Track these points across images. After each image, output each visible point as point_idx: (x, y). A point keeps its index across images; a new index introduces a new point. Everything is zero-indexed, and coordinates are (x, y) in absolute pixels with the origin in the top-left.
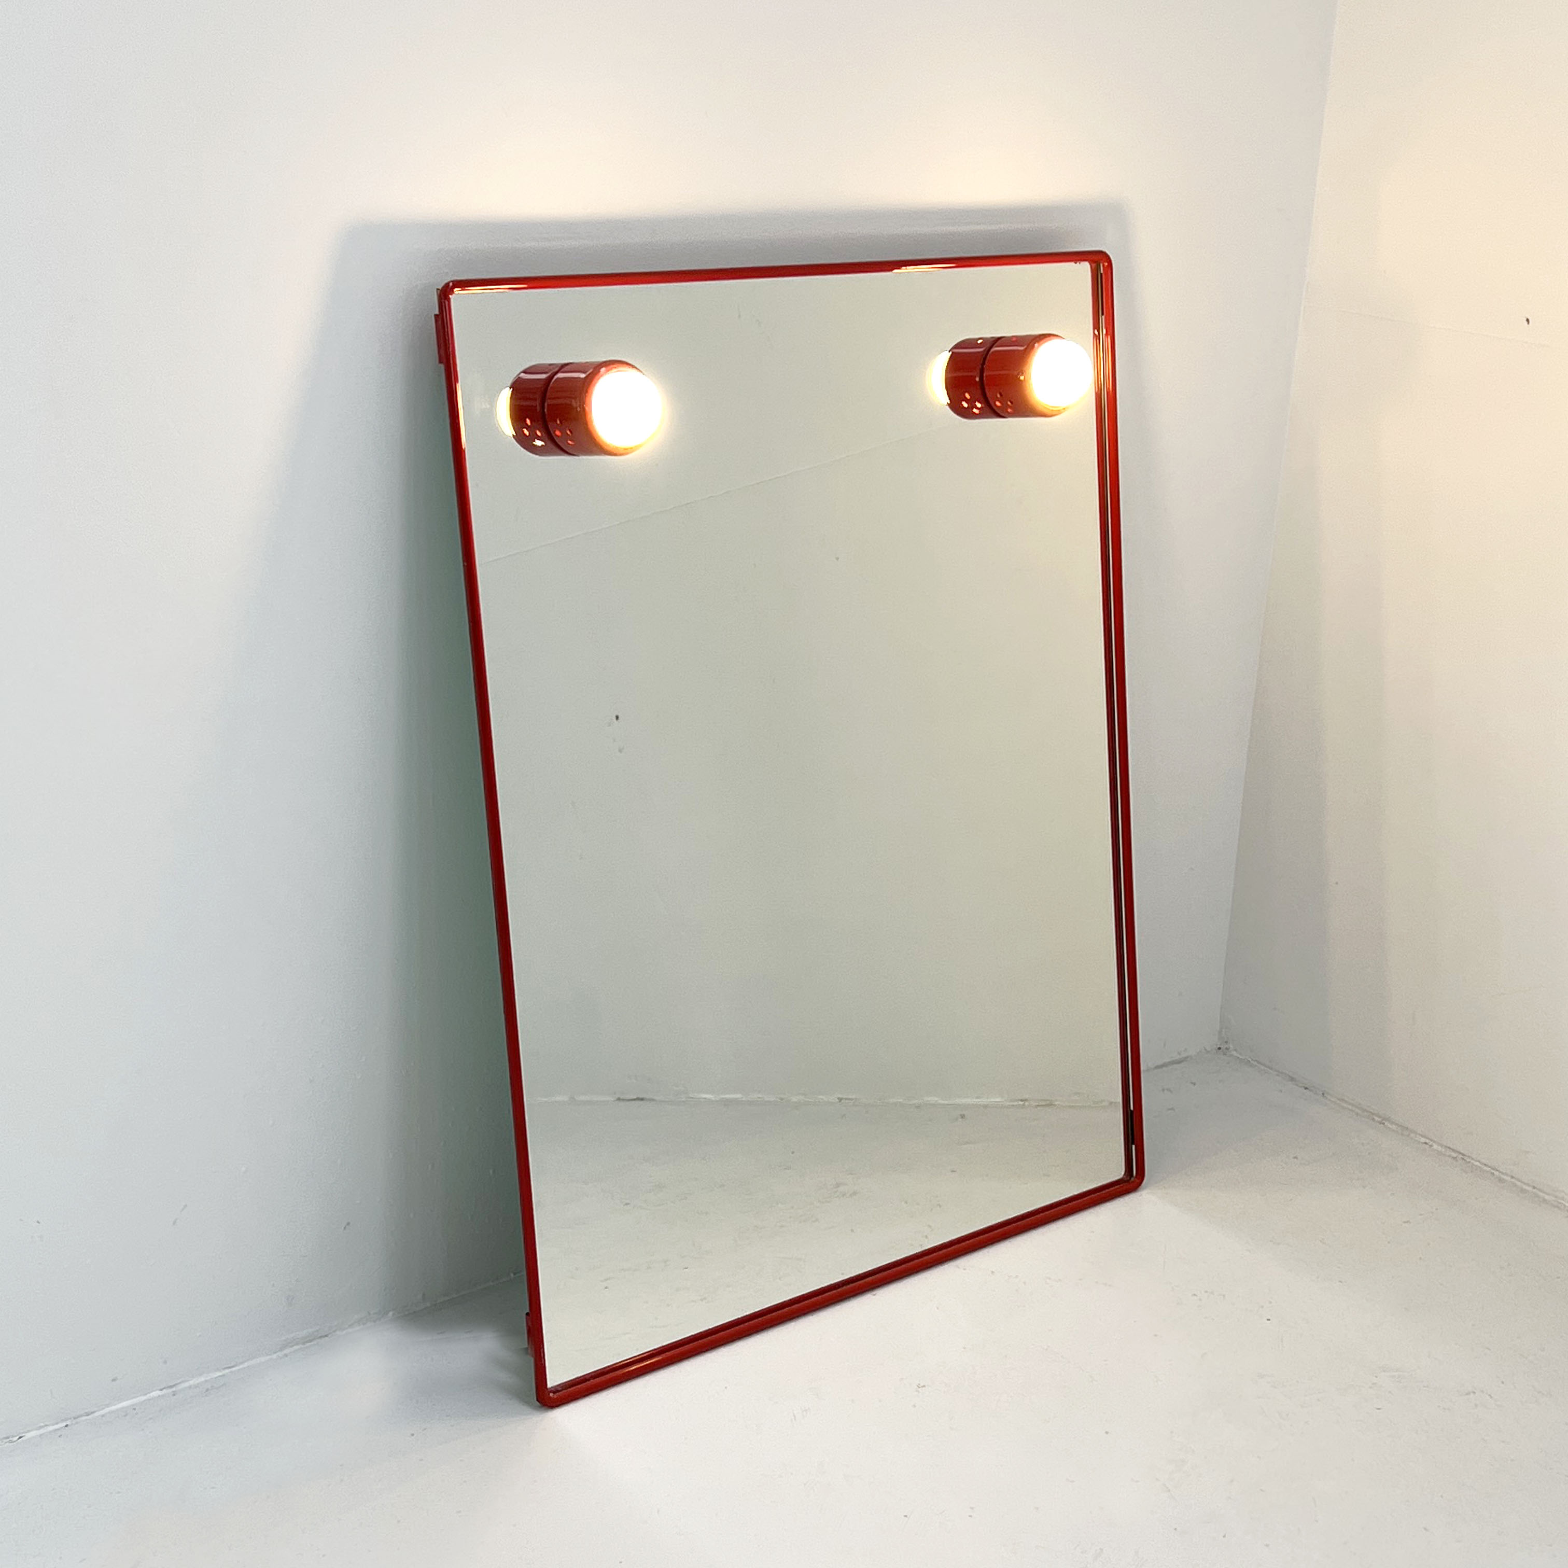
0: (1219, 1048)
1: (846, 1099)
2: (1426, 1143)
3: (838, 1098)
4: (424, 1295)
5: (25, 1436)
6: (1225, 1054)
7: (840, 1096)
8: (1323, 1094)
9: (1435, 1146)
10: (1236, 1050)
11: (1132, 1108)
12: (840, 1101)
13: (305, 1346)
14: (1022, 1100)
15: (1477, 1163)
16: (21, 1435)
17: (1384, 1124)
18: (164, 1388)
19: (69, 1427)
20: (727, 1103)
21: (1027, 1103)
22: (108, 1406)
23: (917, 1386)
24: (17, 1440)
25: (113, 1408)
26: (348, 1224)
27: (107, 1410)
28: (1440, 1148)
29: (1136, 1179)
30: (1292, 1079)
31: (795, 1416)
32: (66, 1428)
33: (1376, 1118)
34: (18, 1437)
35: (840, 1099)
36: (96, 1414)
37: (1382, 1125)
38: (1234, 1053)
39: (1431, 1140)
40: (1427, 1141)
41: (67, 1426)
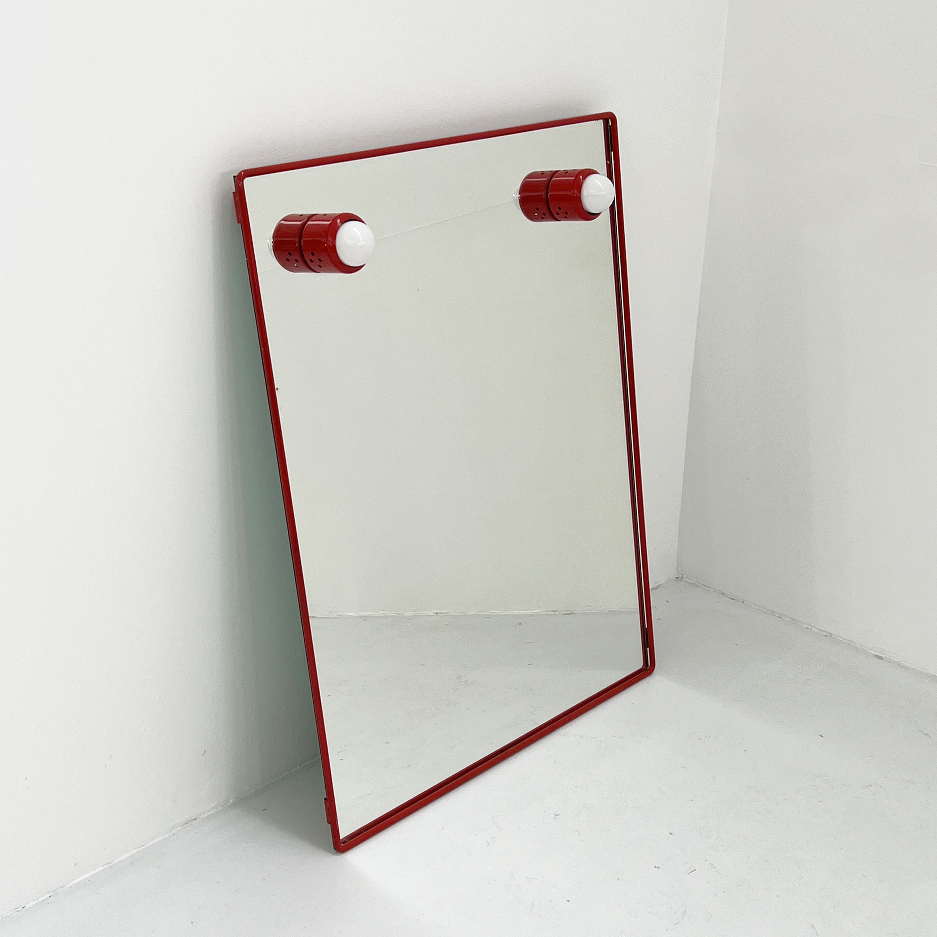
0: (677, 578)
1: (440, 613)
2: (808, 628)
3: (435, 613)
4: (249, 786)
5: (26, 906)
6: (681, 581)
7: (436, 611)
8: (743, 602)
9: (813, 629)
10: (688, 578)
11: (646, 627)
12: (437, 615)
13: (184, 827)
14: (553, 611)
15: (841, 639)
16: (24, 906)
17: (781, 618)
18: (104, 865)
19: (51, 897)
20: (365, 618)
21: (557, 613)
22: (73, 880)
23: (555, 815)
24: (21, 910)
25: (76, 881)
26: (205, 752)
27: (73, 883)
28: (816, 631)
29: (650, 668)
30: (723, 594)
31: (488, 843)
32: (50, 898)
33: (776, 614)
34: (22, 907)
35: (437, 614)
36: (67, 886)
37: (780, 618)
38: (686, 580)
39: (811, 626)
40: (808, 626)
41: (50, 896)
